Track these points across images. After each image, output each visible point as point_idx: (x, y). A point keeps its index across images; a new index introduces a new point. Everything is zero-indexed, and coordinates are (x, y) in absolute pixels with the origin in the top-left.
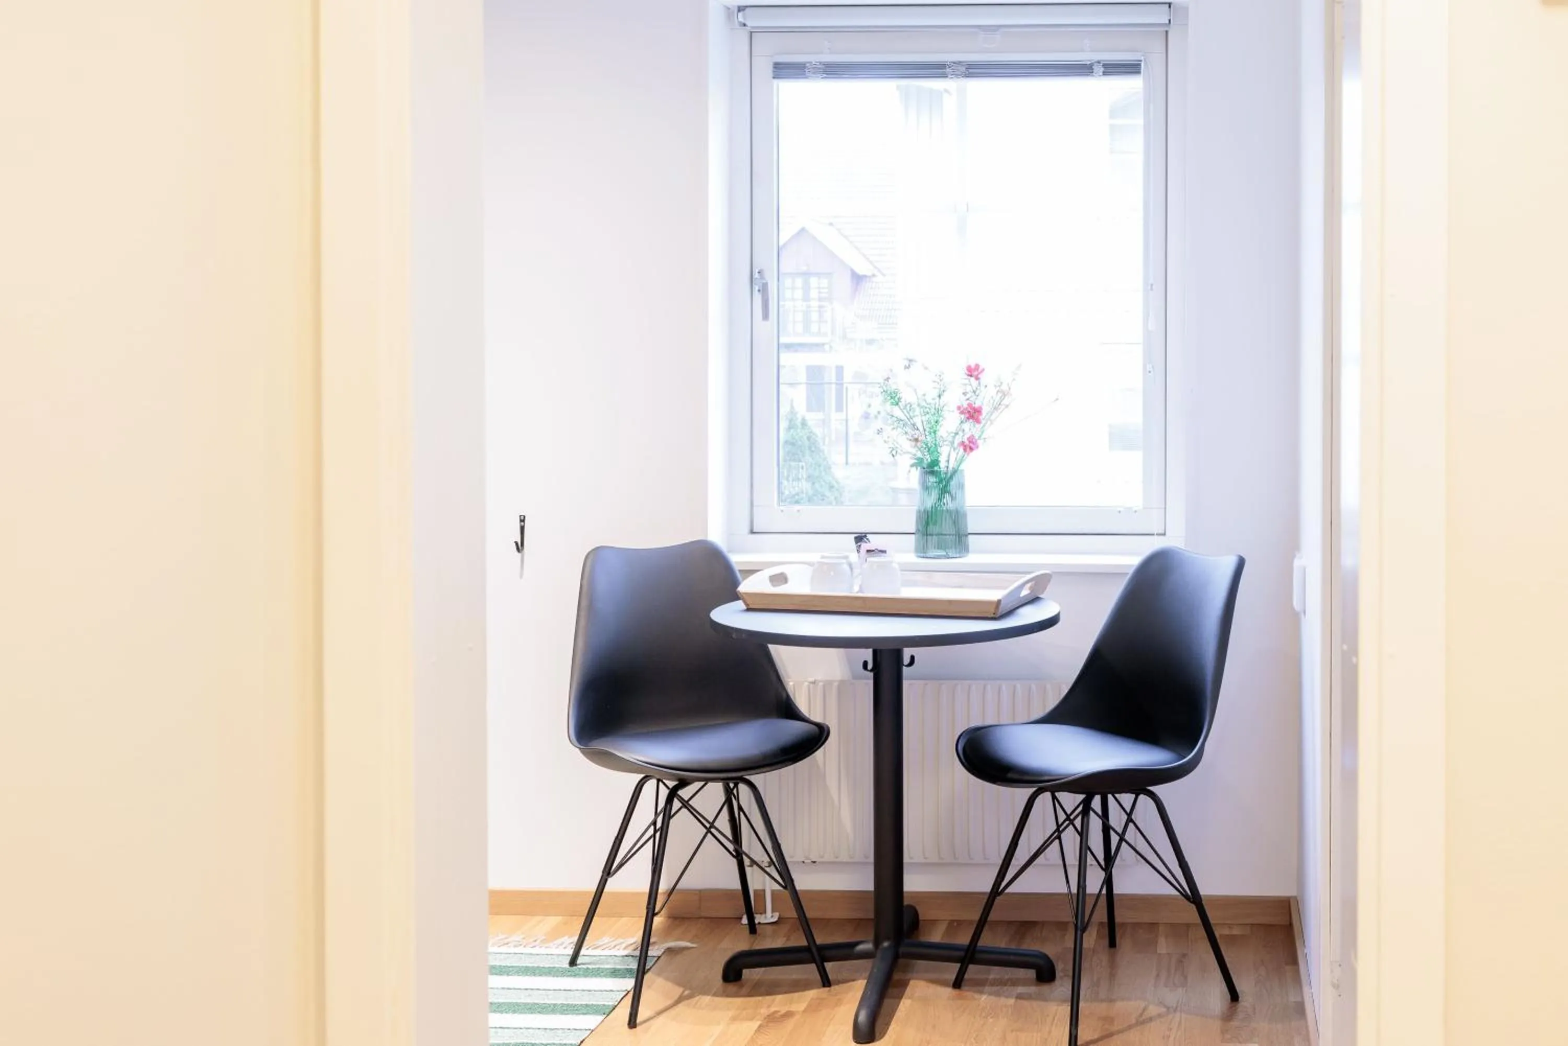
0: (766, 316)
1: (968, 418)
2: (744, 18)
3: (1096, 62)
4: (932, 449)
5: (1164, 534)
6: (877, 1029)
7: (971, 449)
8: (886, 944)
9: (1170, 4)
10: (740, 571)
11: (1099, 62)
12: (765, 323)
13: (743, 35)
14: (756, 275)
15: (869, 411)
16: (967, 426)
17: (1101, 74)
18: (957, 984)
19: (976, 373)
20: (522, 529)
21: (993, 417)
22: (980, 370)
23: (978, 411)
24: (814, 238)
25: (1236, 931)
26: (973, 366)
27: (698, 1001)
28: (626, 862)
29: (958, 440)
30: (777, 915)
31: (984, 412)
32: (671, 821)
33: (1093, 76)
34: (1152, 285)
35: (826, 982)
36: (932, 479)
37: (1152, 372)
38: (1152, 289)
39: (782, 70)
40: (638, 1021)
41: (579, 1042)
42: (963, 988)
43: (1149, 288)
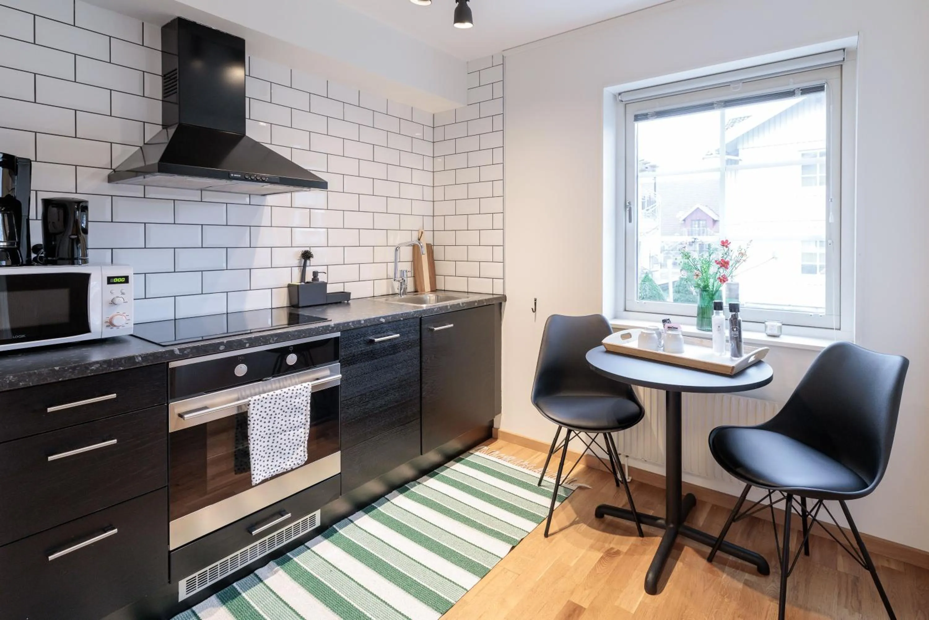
0: (630, 221)
1: (721, 267)
2: (621, 98)
3: (796, 89)
4: (706, 280)
5: (840, 329)
6: (658, 588)
7: (724, 281)
8: (672, 526)
9: (844, 49)
10: (613, 328)
11: (799, 88)
12: (630, 224)
13: (622, 106)
14: (628, 204)
15: (677, 261)
16: (721, 270)
17: (800, 94)
18: (710, 559)
19: (726, 244)
20: (535, 303)
21: (736, 266)
22: (729, 242)
23: (727, 263)
24: (702, 211)
25: (893, 566)
26: (725, 241)
27: (581, 526)
28: (558, 450)
29: (718, 276)
30: (630, 478)
31: (730, 264)
32: (569, 442)
33: (795, 96)
34: (831, 199)
35: (641, 534)
36: (705, 293)
37: (832, 245)
38: (831, 201)
39: (637, 118)
40: (549, 533)
41: (520, 539)
42: (713, 563)
43: (830, 200)
